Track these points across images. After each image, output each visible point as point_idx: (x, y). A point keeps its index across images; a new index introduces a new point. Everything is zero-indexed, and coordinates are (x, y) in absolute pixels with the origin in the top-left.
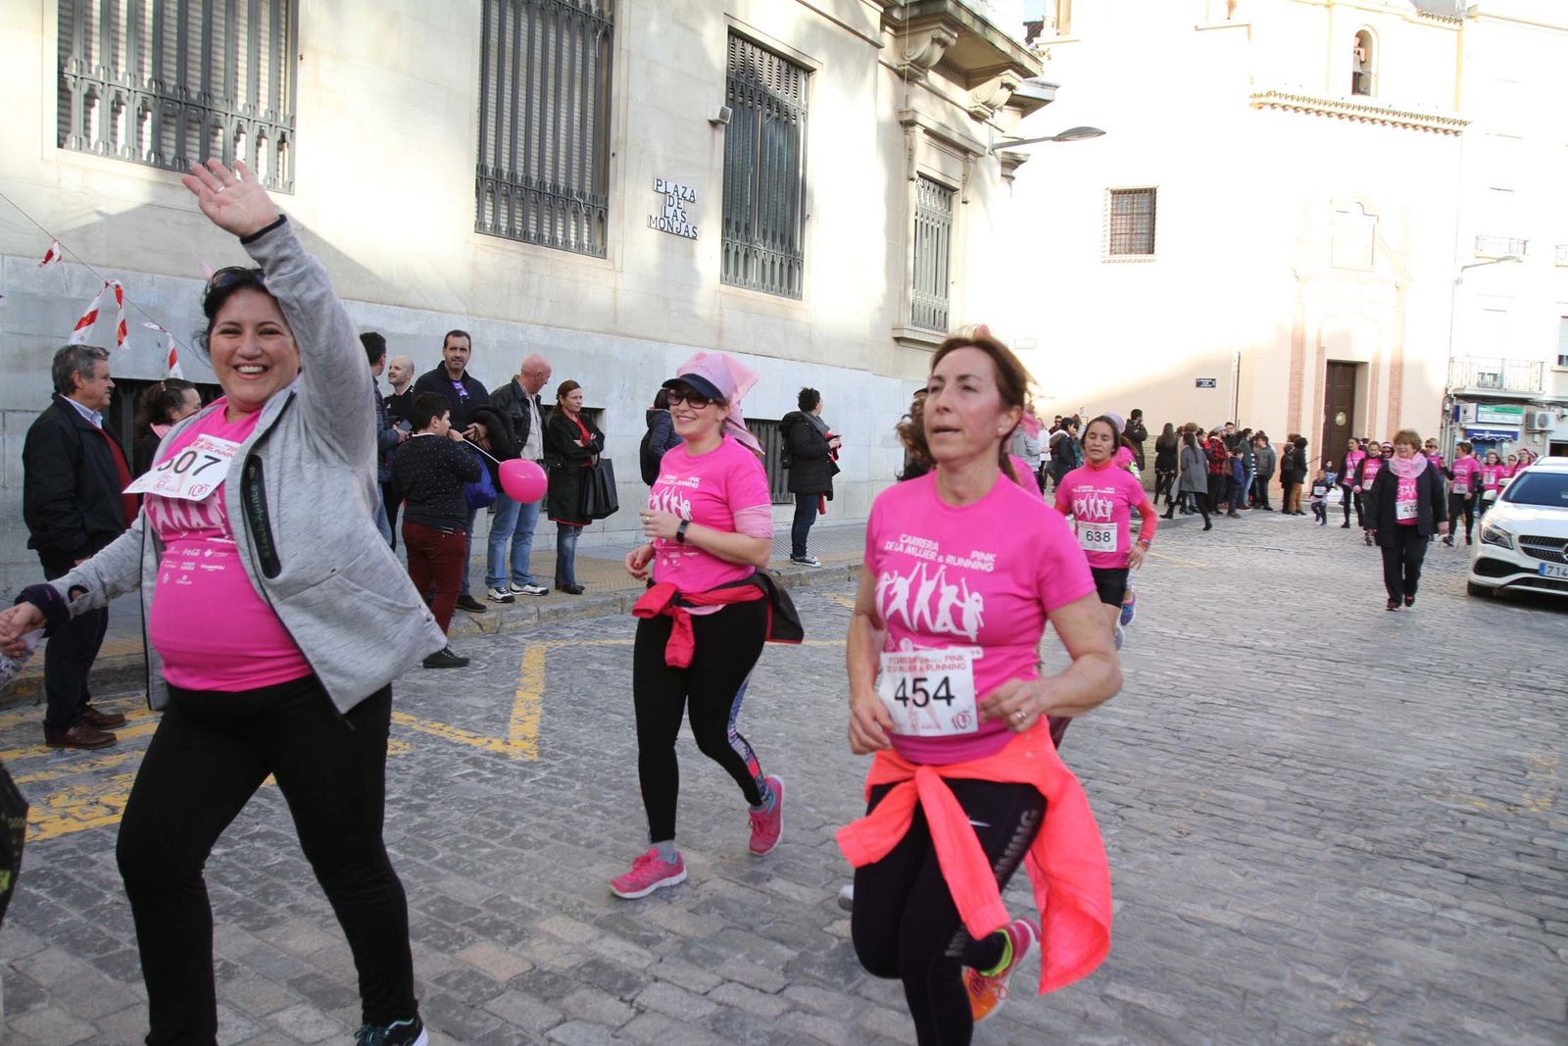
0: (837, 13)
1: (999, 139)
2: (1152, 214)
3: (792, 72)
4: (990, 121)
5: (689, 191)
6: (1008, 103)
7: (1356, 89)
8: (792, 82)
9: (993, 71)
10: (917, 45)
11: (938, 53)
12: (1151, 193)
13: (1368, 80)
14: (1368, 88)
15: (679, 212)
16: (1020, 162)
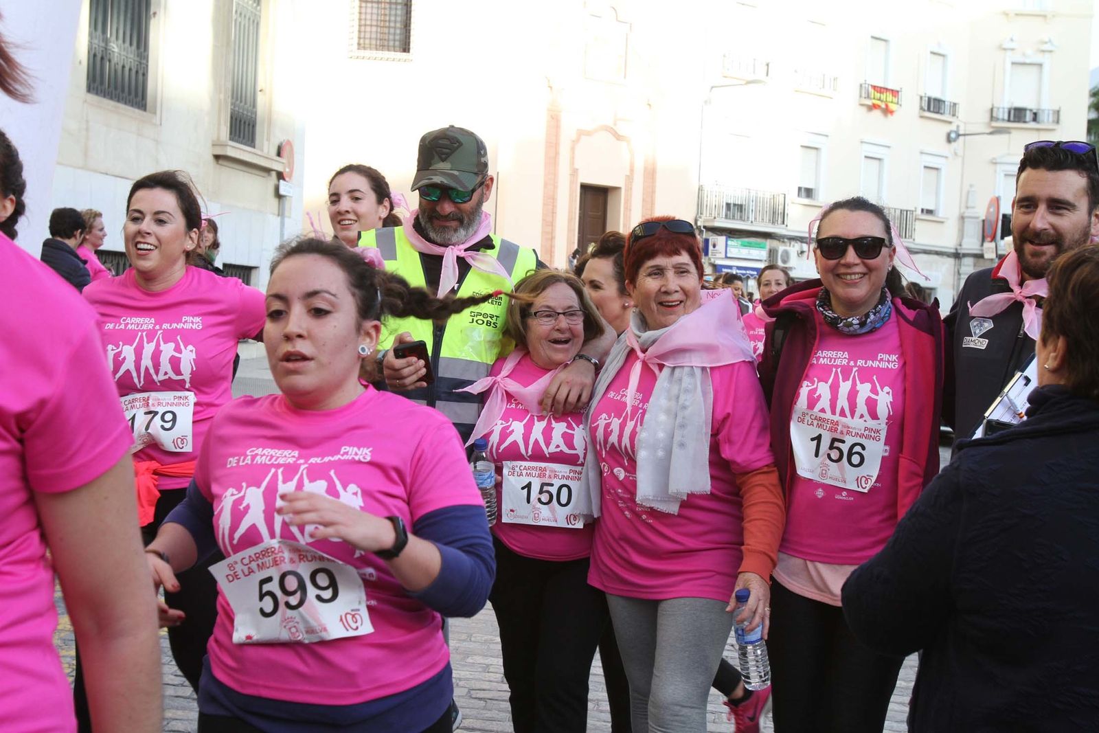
2: (408, 6)
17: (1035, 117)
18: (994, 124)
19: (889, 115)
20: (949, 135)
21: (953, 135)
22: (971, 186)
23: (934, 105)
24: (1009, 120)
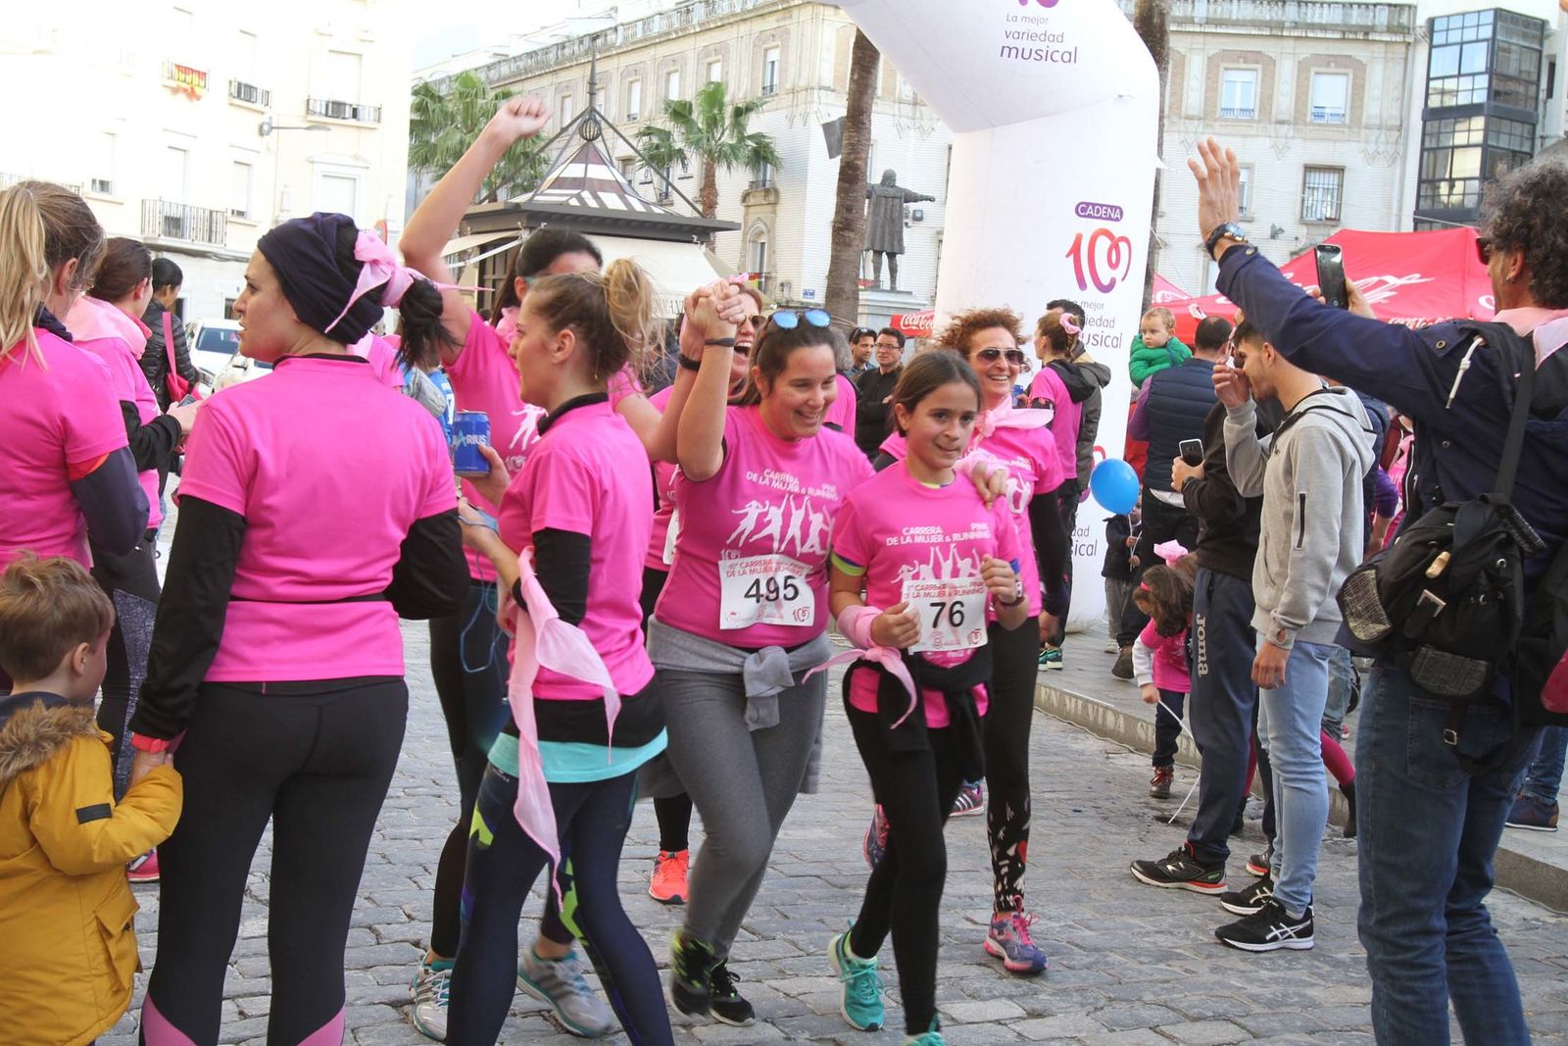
17: (355, 114)
18: (311, 118)
19: (195, 101)
20: (261, 127)
21: (266, 128)
22: (286, 186)
23: (244, 92)
24: (327, 115)
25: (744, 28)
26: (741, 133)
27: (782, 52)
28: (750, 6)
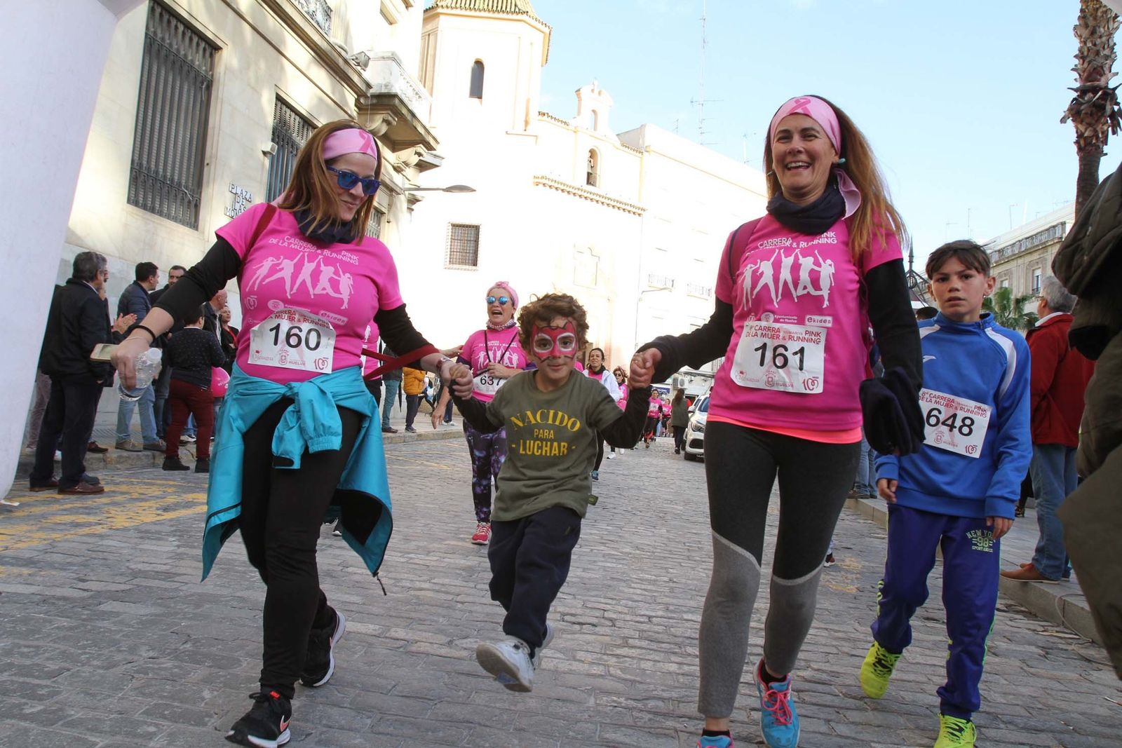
0: (333, 93)
1: (407, 186)
2: (477, 241)
3: (306, 127)
4: (404, 173)
5: (248, 195)
6: (416, 165)
7: (589, 182)
8: (305, 133)
9: (412, 144)
10: (372, 121)
11: (384, 129)
12: (477, 228)
13: (595, 178)
14: (595, 182)
15: (242, 207)
16: (418, 201)
25: (1020, 261)
26: (1020, 312)
27: (1043, 270)
28: (1023, 249)
